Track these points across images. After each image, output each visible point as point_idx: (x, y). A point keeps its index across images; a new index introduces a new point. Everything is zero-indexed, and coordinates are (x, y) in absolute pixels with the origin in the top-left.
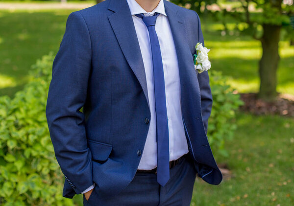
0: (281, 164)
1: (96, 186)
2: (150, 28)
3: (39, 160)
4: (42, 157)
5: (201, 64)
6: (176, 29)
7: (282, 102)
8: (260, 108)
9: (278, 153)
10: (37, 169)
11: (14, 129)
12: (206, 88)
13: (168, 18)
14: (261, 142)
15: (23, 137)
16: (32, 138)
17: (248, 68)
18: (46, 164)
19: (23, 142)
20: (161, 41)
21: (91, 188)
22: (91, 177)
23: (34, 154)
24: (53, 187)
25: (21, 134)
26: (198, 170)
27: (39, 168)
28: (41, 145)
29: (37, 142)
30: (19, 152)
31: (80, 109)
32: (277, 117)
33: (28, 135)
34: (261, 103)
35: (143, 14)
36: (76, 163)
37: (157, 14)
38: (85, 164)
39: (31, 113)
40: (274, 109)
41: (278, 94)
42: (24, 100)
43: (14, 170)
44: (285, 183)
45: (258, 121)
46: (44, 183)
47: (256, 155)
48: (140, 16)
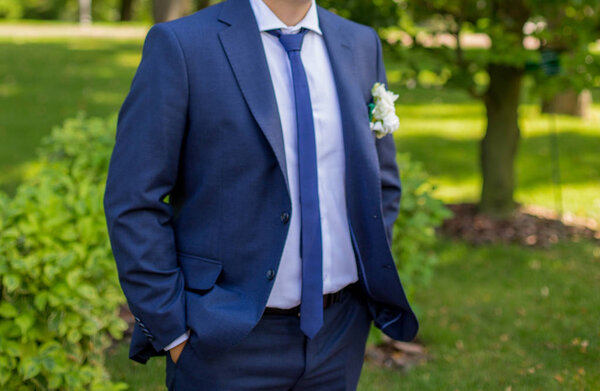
0: (522, 335)
1: (193, 334)
2: (292, 54)
3: (62, 315)
4: (69, 310)
5: (382, 121)
6: (337, 57)
7: (525, 221)
8: (481, 231)
9: (518, 316)
10: (58, 331)
11: (15, 255)
12: (391, 167)
13: (324, 38)
14: (484, 295)
15: (33, 268)
16: (50, 271)
17: (458, 156)
18: (76, 322)
19: (32, 280)
20: (312, 80)
21: (183, 338)
22: (184, 319)
23: (55, 302)
24: (86, 369)
25: (29, 263)
26: (374, 314)
27: (63, 329)
28: (67, 286)
29: (59, 279)
30: (24, 299)
31: (163, 197)
32: (516, 250)
33: (42, 265)
34: (484, 222)
35: (280, 29)
36: (156, 294)
37: (304, 31)
38: (172, 296)
39: (49, 224)
40: (509, 233)
41: (517, 206)
42: (34, 199)
43: (14, 334)
44: (531, 371)
45: (479, 256)
46: (71, 361)
47: (475, 319)
48: (275, 33)
